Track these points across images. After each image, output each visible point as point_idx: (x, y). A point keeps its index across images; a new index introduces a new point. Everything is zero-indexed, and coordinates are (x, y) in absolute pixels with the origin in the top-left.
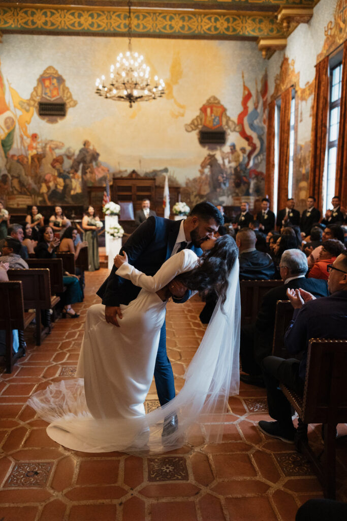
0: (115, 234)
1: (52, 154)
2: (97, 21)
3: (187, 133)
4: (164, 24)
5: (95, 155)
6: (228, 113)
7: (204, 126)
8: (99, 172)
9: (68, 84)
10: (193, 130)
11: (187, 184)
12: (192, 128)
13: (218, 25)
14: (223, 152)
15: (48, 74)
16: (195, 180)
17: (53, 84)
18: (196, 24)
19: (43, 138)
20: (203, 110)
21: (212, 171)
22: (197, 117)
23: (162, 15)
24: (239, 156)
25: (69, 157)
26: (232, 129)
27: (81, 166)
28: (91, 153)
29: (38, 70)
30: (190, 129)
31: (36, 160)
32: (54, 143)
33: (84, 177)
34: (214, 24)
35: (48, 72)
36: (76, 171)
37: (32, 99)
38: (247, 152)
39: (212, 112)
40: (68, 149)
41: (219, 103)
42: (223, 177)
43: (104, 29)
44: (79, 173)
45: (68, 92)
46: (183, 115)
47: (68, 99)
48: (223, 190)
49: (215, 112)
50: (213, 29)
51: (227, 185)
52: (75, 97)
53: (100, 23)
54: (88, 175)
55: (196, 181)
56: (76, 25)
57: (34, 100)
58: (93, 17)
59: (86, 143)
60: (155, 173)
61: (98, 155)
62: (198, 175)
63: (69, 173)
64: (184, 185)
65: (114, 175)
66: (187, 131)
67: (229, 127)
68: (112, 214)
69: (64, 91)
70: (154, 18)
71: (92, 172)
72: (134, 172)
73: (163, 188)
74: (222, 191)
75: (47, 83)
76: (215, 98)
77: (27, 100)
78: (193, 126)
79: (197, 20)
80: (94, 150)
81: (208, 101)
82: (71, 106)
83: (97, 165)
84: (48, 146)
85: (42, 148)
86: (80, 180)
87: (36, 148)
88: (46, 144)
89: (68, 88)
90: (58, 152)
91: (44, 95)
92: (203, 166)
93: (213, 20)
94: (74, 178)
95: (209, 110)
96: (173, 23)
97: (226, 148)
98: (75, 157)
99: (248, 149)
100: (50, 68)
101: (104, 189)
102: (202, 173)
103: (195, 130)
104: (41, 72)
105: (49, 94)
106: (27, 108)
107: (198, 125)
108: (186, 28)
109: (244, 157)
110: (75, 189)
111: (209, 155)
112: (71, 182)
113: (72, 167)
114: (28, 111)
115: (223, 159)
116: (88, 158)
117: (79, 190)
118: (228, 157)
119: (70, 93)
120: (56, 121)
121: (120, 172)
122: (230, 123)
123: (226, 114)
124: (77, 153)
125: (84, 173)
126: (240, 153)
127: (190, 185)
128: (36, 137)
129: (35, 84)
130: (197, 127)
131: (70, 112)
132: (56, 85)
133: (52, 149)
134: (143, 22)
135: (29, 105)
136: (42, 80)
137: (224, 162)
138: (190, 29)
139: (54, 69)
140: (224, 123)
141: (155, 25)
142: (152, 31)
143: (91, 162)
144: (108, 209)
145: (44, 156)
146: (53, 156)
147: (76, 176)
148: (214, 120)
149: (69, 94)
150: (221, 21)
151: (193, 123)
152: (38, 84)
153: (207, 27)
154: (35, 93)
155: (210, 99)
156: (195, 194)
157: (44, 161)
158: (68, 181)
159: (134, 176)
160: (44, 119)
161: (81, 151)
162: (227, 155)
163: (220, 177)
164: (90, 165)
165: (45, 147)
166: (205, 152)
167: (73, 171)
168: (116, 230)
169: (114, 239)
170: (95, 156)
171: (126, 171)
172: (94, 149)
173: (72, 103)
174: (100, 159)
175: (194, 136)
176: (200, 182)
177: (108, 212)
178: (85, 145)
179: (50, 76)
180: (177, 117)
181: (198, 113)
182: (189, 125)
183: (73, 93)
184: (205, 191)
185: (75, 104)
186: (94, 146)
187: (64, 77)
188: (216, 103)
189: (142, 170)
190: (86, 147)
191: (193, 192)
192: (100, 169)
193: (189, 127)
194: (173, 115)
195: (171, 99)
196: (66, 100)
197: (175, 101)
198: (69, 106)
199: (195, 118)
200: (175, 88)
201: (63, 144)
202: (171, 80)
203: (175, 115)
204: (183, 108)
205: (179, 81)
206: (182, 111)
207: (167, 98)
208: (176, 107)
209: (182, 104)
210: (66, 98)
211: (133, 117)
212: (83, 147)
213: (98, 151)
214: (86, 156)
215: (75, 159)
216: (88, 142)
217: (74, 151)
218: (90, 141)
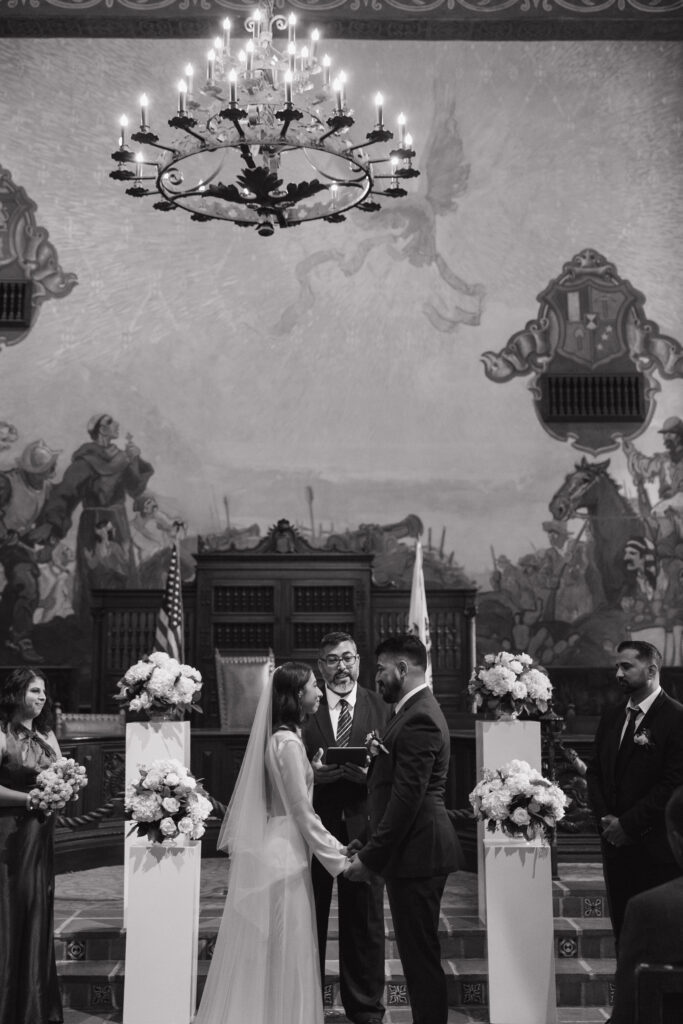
0: (167, 825)
3: (495, 386)
5: (135, 469)
6: (650, 311)
7: (558, 358)
8: (147, 536)
9: (44, 217)
10: (515, 372)
11: (497, 578)
12: (509, 364)
14: (639, 455)
16: (529, 564)
20: (553, 299)
21: (594, 527)
22: (530, 323)
25: (32, 480)
26: (668, 368)
27: (79, 509)
28: (118, 460)
30: (506, 371)
33: (88, 554)
36: (59, 533)
39: (585, 306)
40: (32, 451)
41: (612, 273)
42: (644, 552)
44: (70, 542)
45: (45, 243)
46: (475, 321)
47: (41, 267)
48: (648, 604)
49: (596, 307)
51: (663, 582)
52: (65, 263)
54: (104, 550)
55: (536, 568)
59: (100, 428)
60: (369, 533)
61: (146, 469)
62: (543, 542)
63: (27, 539)
64: (485, 585)
65: (200, 542)
66: (489, 374)
67: (656, 361)
68: (161, 709)
69: (27, 240)
71: (119, 537)
72: (282, 528)
73: (406, 593)
74: (640, 605)
76: (596, 258)
78: (513, 359)
80: (132, 453)
81: (570, 268)
82: (50, 294)
83: (139, 507)
86: (72, 567)
89: (44, 233)
92: (561, 508)
94: (48, 560)
95: (573, 301)
97: (651, 441)
98: (58, 478)
101: (160, 599)
102: (556, 533)
103: (524, 373)
107: (534, 354)
110: (51, 602)
111: (583, 467)
112: (37, 574)
113: (41, 519)
115: (640, 481)
116: (108, 484)
117: (63, 608)
118: (660, 473)
119: (51, 247)
121: (232, 533)
122: (660, 346)
123: (640, 314)
124: (64, 462)
125: (88, 539)
127: (509, 583)
130: (529, 362)
131: (49, 314)
137: (643, 492)
140: (636, 347)
142: (355, 7)
143: (117, 496)
144: (140, 687)
147: (55, 553)
148: (595, 335)
149: (46, 251)
151: (513, 346)
155: (575, 262)
156: (530, 618)
158: (22, 572)
159: (283, 545)
161: (78, 457)
162: (654, 467)
163: (629, 553)
164: (113, 508)
166: (565, 454)
167: (44, 531)
168: (171, 805)
169: (158, 854)
170: (134, 475)
171: (255, 529)
172: (130, 445)
173: (55, 284)
174: (153, 485)
175: (521, 392)
176: (549, 572)
177: (139, 703)
178: (94, 433)
180: (454, 324)
181: (532, 311)
182: (498, 356)
183: (59, 248)
184: (570, 610)
185: (69, 283)
186: (131, 436)
187: (32, 195)
188: (601, 277)
189: (318, 525)
190: (101, 440)
191: (522, 614)
192: (151, 525)
193: (500, 362)
194: (435, 317)
195: (429, 264)
196: (33, 272)
197: (444, 268)
198: (42, 292)
199: (522, 327)
200: (442, 224)
201: (11, 430)
202: (428, 198)
203: (444, 319)
204: (473, 294)
205: (454, 200)
206: (469, 304)
207: (412, 261)
208: (447, 291)
209: (470, 281)
210: (33, 266)
211: (284, 328)
212: (88, 439)
213: (145, 457)
214: (99, 476)
215: (55, 487)
216: (110, 421)
217: (55, 457)
218: (116, 418)
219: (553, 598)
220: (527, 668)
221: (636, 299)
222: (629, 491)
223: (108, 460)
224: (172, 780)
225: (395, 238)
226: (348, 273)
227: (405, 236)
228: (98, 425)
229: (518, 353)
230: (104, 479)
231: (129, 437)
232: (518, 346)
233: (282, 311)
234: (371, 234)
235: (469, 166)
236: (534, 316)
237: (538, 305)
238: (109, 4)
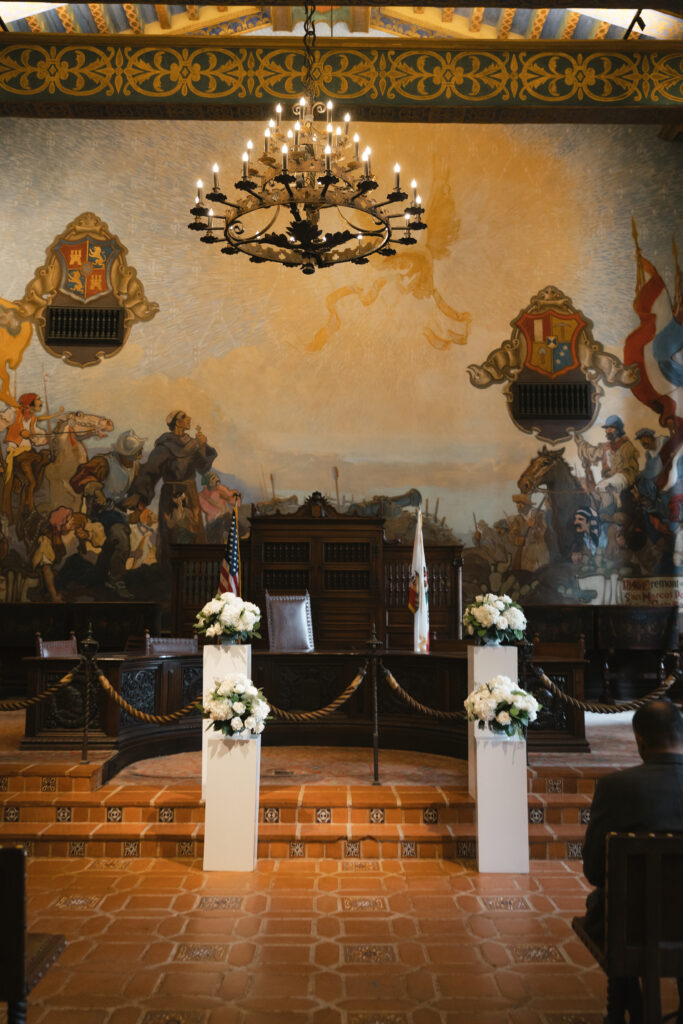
1: (76, 450)
2: (217, 73)
3: (478, 391)
4: (411, 79)
5: (203, 453)
6: (597, 335)
7: (526, 371)
8: (212, 505)
9: (133, 259)
10: (493, 381)
11: (478, 538)
12: (488, 374)
13: (569, 77)
14: (587, 445)
15: (78, 233)
16: (502, 527)
17: (92, 260)
18: (504, 76)
19: (54, 406)
20: (522, 324)
21: (552, 498)
22: (505, 343)
23: (404, 55)
24: (634, 456)
25: (124, 461)
26: (610, 378)
27: (160, 484)
29: (52, 223)
30: (486, 380)
31: (27, 469)
32: (85, 420)
33: (167, 517)
34: (558, 76)
35: (78, 228)
36: (146, 501)
37: (29, 299)
38: (660, 444)
39: (547, 330)
40: (124, 437)
41: (568, 304)
42: (589, 519)
43: (235, 93)
44: (154, 507)
45: (134, 279)
46: (462, 341)
47: (130, 298)
48: (592, 558)
49: (556, 331)
50: (553, 89)
51: (603, 541)
52: (150, 294)
53: (223, 78)
54: (180, 514)
55: (507, 530)
56: (157, 84)
57: (33, 303)
58: (205, 65)
59: (177, 421)
60: (381, 503)
61: (212, 453)
62: (513, 510)
63: (122, 506)
64: (469, 543)
65: (254, 508)
66: (474, 382)
67: (601, 373)
69: (120, 277)
70: (383, 63)
71: (190, 504)
72: (316, 499)
73: (410, 549)
74: (586, 559)
75: (75, 257)
76: (555, 293)
77: (16, 303)
78: (492, 370)
79: (508, 66)
80: (200, 440)
81: (535, 301)
82: (138, 319)
83: (206, 482)
84: (66, 429)
85: (47, 435)
86: (155, 527)
87: (30, 436)
88: (60, 424)
89: (133, 271)
90: (93, 445)
91: (62, 290)
92: (527, 485)
93: (552, 65)
94: (137, 521)
95: (538, 326)
96: (437, 75)
97: (596, 435)
98: (144, 460)
99: (662, 433)
100: (86, 216)
101: (223, 552)
102: (523, 504)
103: (500, 381)
104: (61, 230)
105: (79, 287)
106: (15, 323)
107: (508, 366)
108: (476, 88)
109: (648, 456)
110: (139, 553)
111: (544, 453)
112: (128, 532)
113: (132, 490)
114: (14, 332)
115: (587, 464)
116: (182, 464)
117: (149, 558)
118: (602, 458)
119: (139, 282)
120: (96, 361)
121: (276, 502)
122: (604, 361)
123: (590, 337)
124: (149, 447)
125: (168, 506)
126: (638, 445)
127: (487, 541)
128: (33, 404)
129: (40, 260)
130: (504, 373)
131: (137, 336)
132: (100, 261)
133: (77, 438)
134: (349, 74)
135: (19, 316)
136: (60, 249)
137: (589, 473)
138: (485, 89)
139: (97, 221)
140: (585, 361)
141: (383, 80)
142: (374, 96)
143: (189, 474)
145: (53, 460)
146: (78, 457)
147: (142, 516)
148: (555, 352)
149: (135, 285)
150: (577, 68)
151: (492, 360)
152: (49, 261)
153: (537, 83)
154: (38, 285)
155: (540, 296)
156: (502, 568)
157: (50, 470)
158: (117, 529)
159: (315, 511)
160: (57, 354)
161: (159, 443)
162: (598, 454)
163: (579, 519)
164: (186, 482)
165: (57, 432)
166: (531, 444)
167: (134, 500)
170: (203, 457)
171: (294, 499)
172: (199, 435)
173: (141, 311)
174: (217, 465)
175: (496, 397)
176: (517, 533)
178: (172, 425)
179: (85, 239)
180: (447, 343)
181: (506, 334)
182: (480, 368)
183: (144, 283)
184: (533, 562)
185: (153, 310)
187: (124, 242)
188: (559, 307)
189: (346, 495)
190: (177, 431)
191: (496, 566)
192: (215, 496)
193: (482, 373)
194: (433, 339)
195: (428, 296)
196: (124, 302)
197: (440, 301)
198: (132, 317)
199: (499, 346)
200: (439, 267)
201: (109, 422)
202: (427, 246)
203: (440, 340)
204: (462, 320)
205: (449, 248)
206: (459, 328)
207: (415, 295)
208: (442, 318)
209: (460, 311)
210: (125, 297)
211: (316, 346)
212: (167, 430)
213: (211, 443)
214: (176, 458)
215: (142, 466)
216: (184, 416)
217: (142, 443)
218: (188, 414)
219: (519, 555)
220: (508, 606)
221: (585, 325)
222: (579, 472)
223: (182, 446)
224: (240, 689)
225: (402, 277)
226: (366, 304)
227: (410, 275)
228: (175, 419)
229: (496, 366)
230: (180, 460)
231: (199, 428)
232: (496, 361)
233: (315, 333)
234: (384, 273)
235: (459, 221)
236: (508, 337)
237: (511, 329)
238: (184, 93)
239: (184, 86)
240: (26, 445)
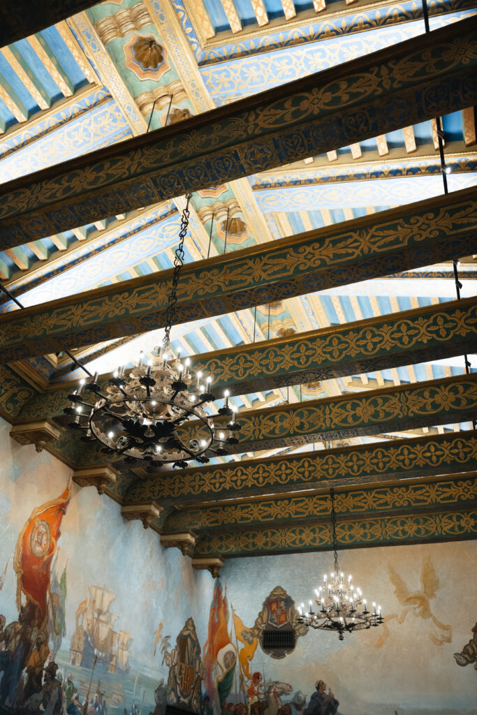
1: (277, 701)
2: (319, 535)
3: (461, 668)
4: (396, 530)
5: (333, 703)
9: (297, 606)
10: (468, 662)
12: (466, 658)
13: (463, 523)
15: (275, 595)
17: (281, 607)
18: (434, 525)
19: (267, 679)
22: (471, 641)
23: (391, 521)
25: (298, 707)
28: (326, 699)
29: (264, 593)
30: (464, 662)
31: (257, 711)
32: (280, 686)
34: (458, 523)
35: (275, 593)
37: (256, 627)
40: (297, 694)
45: (298, 615)
46: (449, 640)
47: (297, 625)
50: (457, 529)
53: (322, 537)
56: (297, 542)
57: (258, 629)
58: (315, 533)
59: (320, 686)
61: (337, 703)
66: (458, 663)
69: (292, 615)
70: (383, 525)
75: (274, 606)
77: (251, 629)
78: (466, 656)
79: (435, 521)
80: (331, 696)
82: (301, 635)
84: (272, 690)
85: (265, 694)
87: (258, 694)
88: (270, 687)
89: (297, 612)
90: (286, 699)
91: (269, 622)
93: (454, 518)
96: (406, 528)
98: (306, 707)
100: (278, 588)
103: (472, 662)
104: (268, 595)
105: (276, 621)
106: (251, 639)
107: (475, 653)
108: (423, 532)
114: (250, 643)
116: (324, 709)
120: (284, 656)
124: (308, 700)
128: (258, 678)
129: (260, 608)
130: (473, 657)
131: (300, 642)
132: (284, 608)
133: (277, 695)
134: (370, 531)
135: (252, 635)
136: (268, 603)
138: (427, 532)
139: (282, 589)
141: (384, 532)
142: (381, 539)
146: (278, 704)
150: (465, 519)
151: (465, 651)
152: (264, 609)
153: (449, 527)
154: (259, 620)
157: (266, 711)
160: (268, 653)
161: (313, 698)
165: (269, 692)
170: (333, 705)
172: (330, 693)
173: (302, 630)
175: (471, 671)
178: (318, 688)
179: (277, 598)
180: (442, 642)
181: (471, 636)
182: (460, 655)
185: (306, 630)
186: (331, 689)
187: (293, 599)
190: (320, 691)
193: (462, 658)
194: (435, 640)
195: (429, 617)
196: (295, 626)
197: (435, 620)
198: (298, 634)
199: (468, 643)
200: (432, 602)
201: (290, 687)
202: (425, 592)
203: (438, 640)
204: (447, 629)
205: (436, 593)
206: (446, 634)
207: (423, 617)
208: (437, 629)
209: (445, 625)
210: (294, 624)
211: (379, 645)
212: (315, 690)
213: (336, 698)
214: (320, 706)
215: (306, 710)
216: (323, 683)
217: (305, 698)
218: (325, 682)
223: (323, 699)
225: (415, 608)
226: (400, 623)
227: (419, 607)
228: (319, 685)
229: (468, 654)
230: (322, 707)
231: (330, 690)
232: (467, 649)
233: (378, 639)
234: (406, 607)
235: (438, 579)
236: (472, 638)
237: (473, 634)
238: (308, 545)
239: (307, 541)
240: (256, 698)
